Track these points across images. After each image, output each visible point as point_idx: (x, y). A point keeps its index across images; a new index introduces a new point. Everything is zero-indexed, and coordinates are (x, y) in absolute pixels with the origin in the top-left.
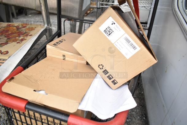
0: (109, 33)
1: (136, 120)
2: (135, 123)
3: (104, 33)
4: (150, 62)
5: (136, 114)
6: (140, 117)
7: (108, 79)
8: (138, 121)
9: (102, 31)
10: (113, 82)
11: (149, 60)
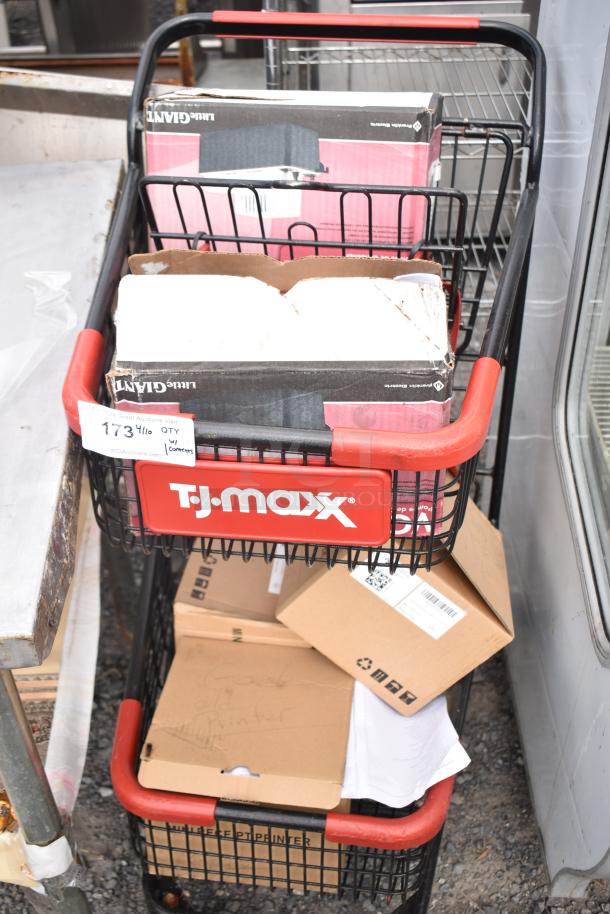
0: (380, 584)
1: (491, 773)
2: (486, 786)
3: (367, 585)
4: (496, 640)
5: (488, 752)
6: (505, 760)
7: (387, 692)
8: (498, 778)
9: (360, 581)
10: (404, 697)
11: (492, 637)
